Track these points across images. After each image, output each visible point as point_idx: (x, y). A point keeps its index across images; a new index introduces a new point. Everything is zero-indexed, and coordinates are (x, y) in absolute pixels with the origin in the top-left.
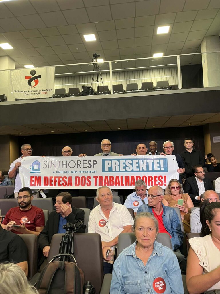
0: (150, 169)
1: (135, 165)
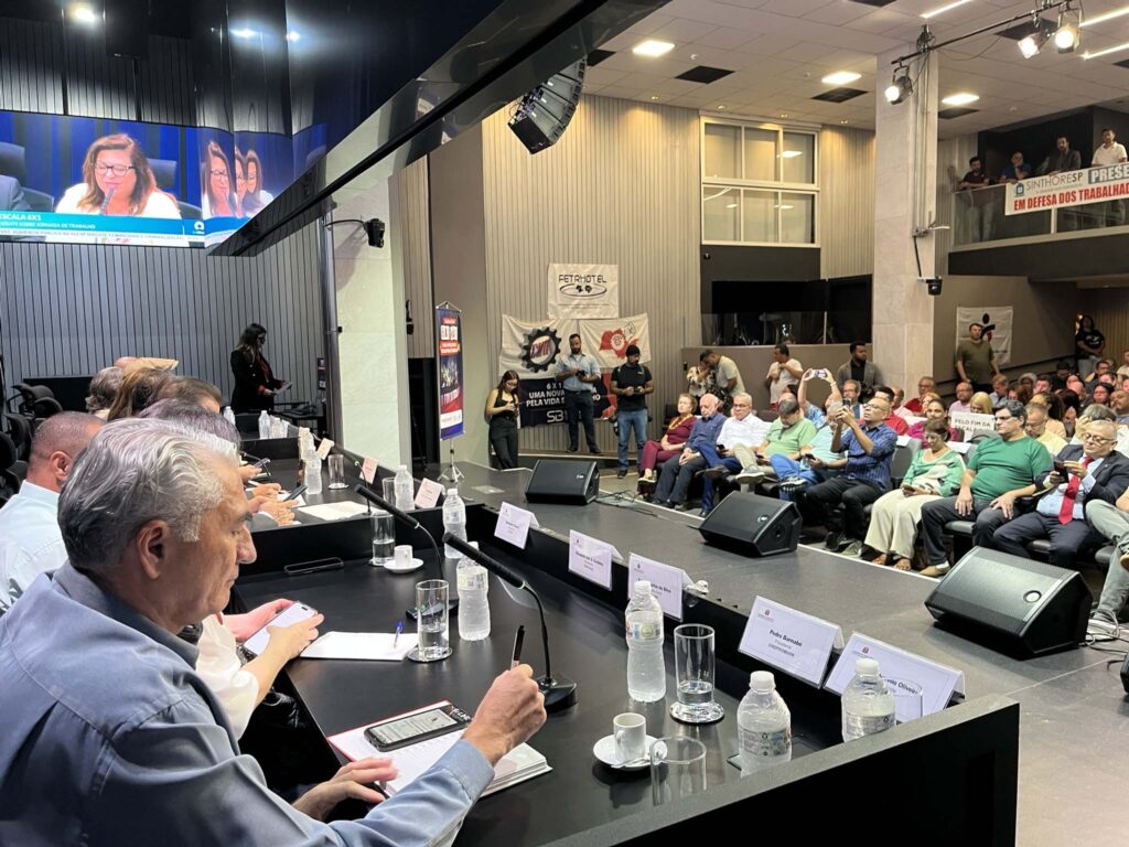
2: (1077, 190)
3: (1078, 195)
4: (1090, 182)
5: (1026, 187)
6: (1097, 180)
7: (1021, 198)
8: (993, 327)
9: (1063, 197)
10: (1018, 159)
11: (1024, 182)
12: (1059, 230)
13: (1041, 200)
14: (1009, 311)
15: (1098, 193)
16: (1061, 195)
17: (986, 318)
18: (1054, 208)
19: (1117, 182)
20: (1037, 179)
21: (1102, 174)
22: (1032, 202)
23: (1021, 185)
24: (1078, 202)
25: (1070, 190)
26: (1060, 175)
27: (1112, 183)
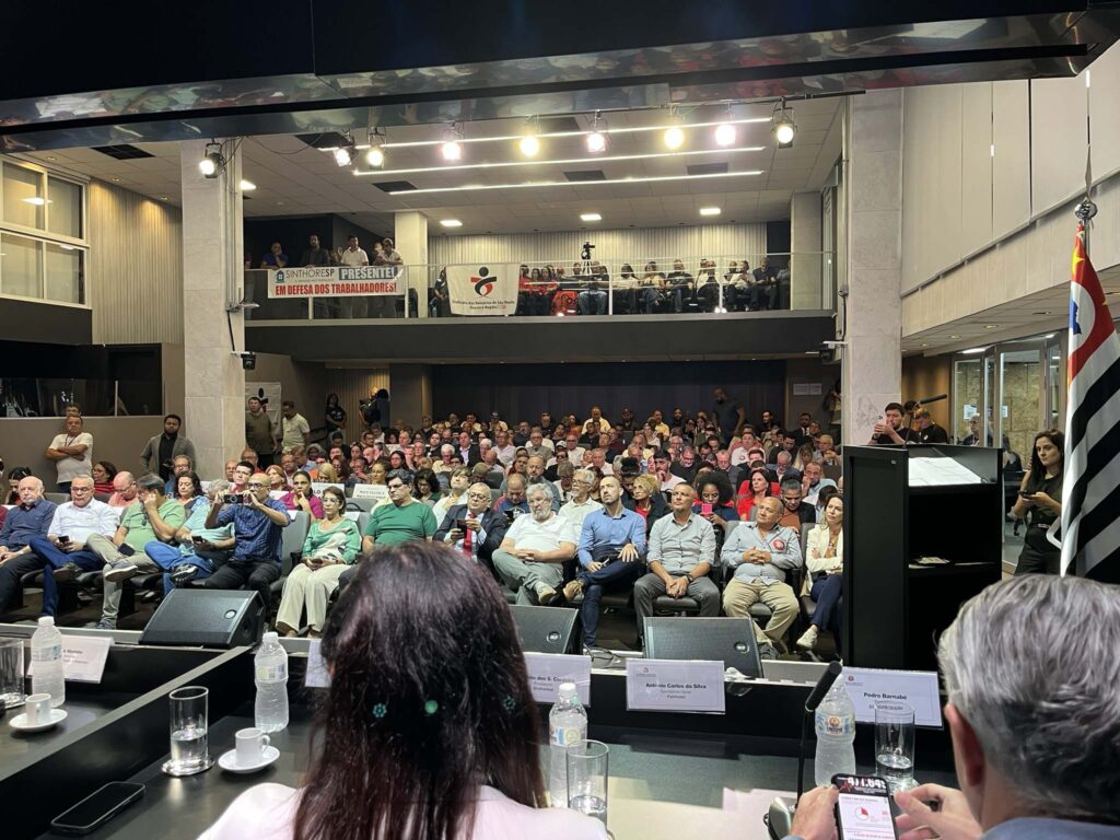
0: (382, 276)
1: (369, 273)
2: (330, 283)
3: (330, 288)
4: (340, 279)
5: (286, 275)
6: (347, 277)
7: (282, 284)
8: (266, 401)
9: (320, 288)
10: (277, 248)
11: (284, 270)
12: (315, 317)
13: (300, 288)
14: (278, 386)
15: (347, 288)
16: (316, 286)
17: (261, 392)
18: (310, 297)
19: (361, 282)
20: (295, 269)
21: (351, 273)
22: (292, 289)
23: (281, 273)
24: (331, 295)
25: (324, 283)
26: (315, 269)
27: (359, 282)
